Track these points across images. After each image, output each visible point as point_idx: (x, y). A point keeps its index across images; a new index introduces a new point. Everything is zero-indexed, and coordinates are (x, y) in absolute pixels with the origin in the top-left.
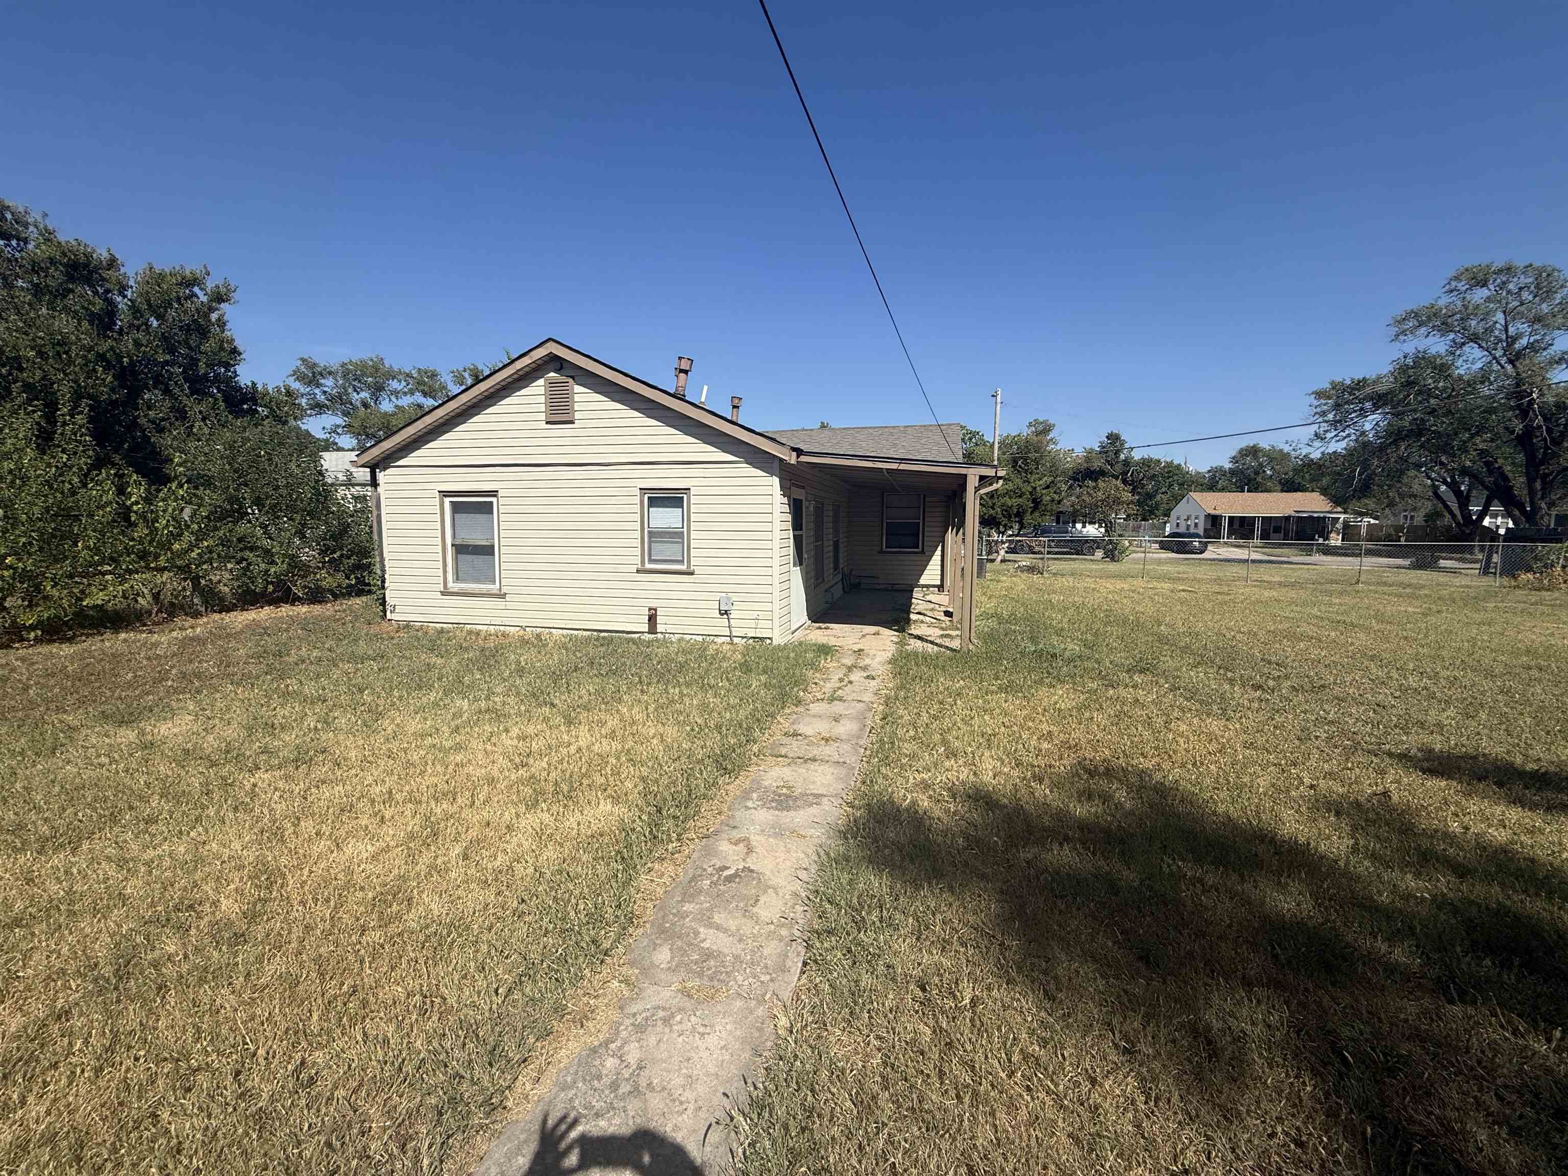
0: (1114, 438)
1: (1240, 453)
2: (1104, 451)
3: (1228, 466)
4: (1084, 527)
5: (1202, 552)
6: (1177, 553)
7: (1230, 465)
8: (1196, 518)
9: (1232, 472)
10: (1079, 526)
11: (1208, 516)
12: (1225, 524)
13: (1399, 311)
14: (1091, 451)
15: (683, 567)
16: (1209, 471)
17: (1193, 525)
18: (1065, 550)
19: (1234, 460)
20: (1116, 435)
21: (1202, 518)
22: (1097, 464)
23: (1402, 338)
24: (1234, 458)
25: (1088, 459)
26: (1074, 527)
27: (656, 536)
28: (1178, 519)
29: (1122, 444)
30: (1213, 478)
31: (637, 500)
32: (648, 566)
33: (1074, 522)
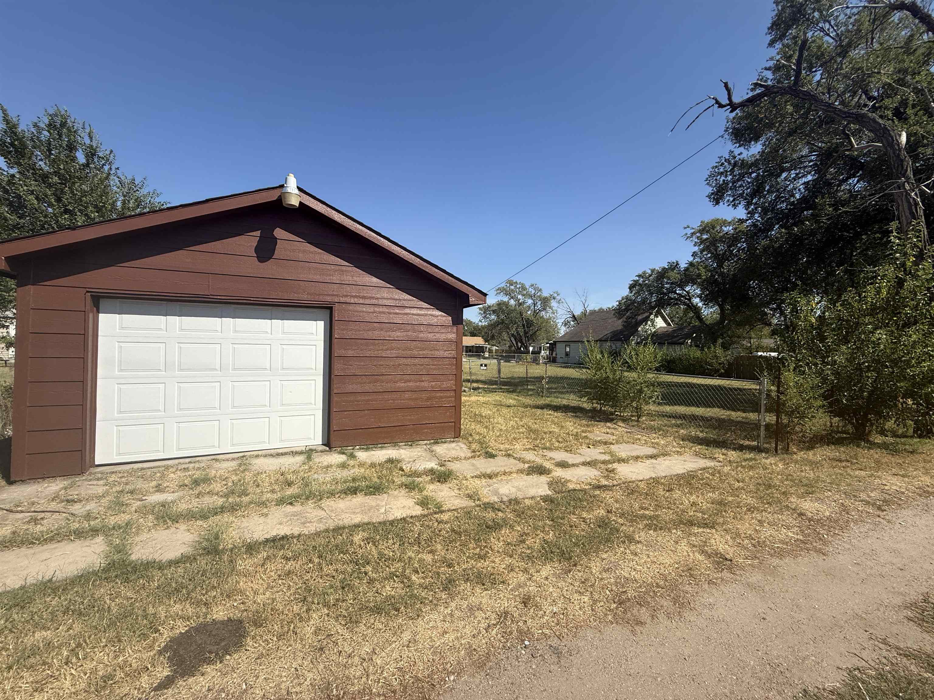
23: (498, 295)
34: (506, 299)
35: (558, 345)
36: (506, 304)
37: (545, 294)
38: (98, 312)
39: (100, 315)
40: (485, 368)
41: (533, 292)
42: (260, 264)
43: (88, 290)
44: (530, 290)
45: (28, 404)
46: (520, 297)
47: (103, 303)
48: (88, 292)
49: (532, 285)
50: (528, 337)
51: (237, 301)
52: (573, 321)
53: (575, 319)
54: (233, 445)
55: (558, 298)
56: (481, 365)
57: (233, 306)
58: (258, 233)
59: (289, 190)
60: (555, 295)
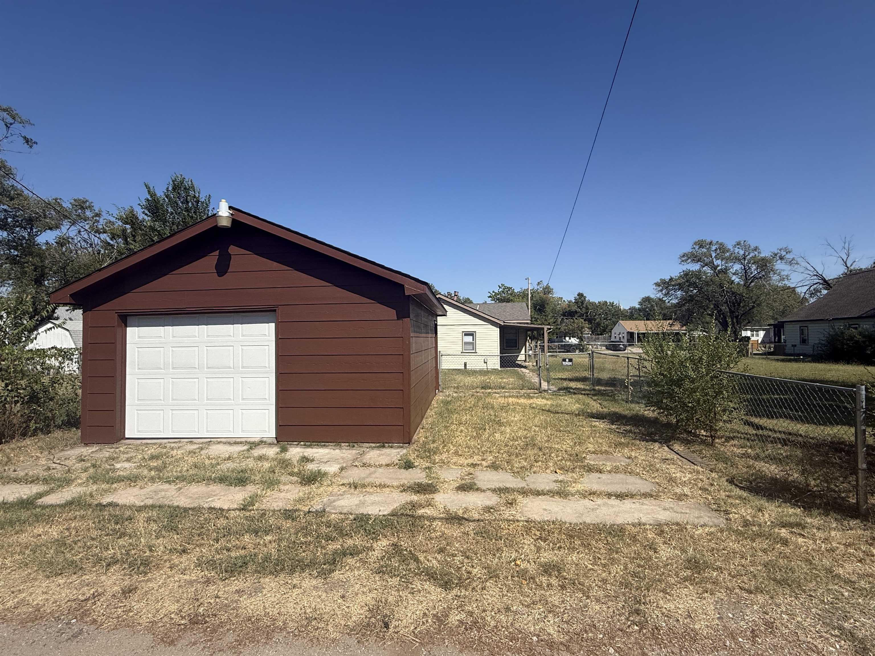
0: (581, 295)
1: (642, 300)
2: (576, 302)
3: (638, 306)
4: (570, 339)
5: (624, 350)
6: (613, 351)
7: (639, 306)
8: (623, 334)
9: (639, 310)
10: (567, 338)
11: (628, 332)
12: (636, 336)
13: (681, 253)
14: (570, 302)
15: (474, 351)
16: (630, 309)
17: (622, 337)
18: (562, 350)
19: (640, 303)
20: (582, 294)
21: (626, 333)
22: (574, 308)
23: (683, 263)
24: (640, 302)
25: (569, 306)
26: (565, 339)
27: (466, 343)
28: (615, 334)
29: (585, 298)
30: (631, 313)
31: (461, 334)
32: (464, 351)
33: (565, 337)
34: (695, 267)
35: (787, 327)
36: (698, 275)
37: (765, 254)
38: (126, 326)
39: (128, 328)
40: (570, 363)
41: (742, 252)
42: (220, 278)
43: (117, 311)
44: (737, 250)
45: (88, 392)
46: (718, 262)
47: (129, 320)
48: (116, 313)
49: (739, 244)
50: (737, 317)
51: (205, 311)
52: (826, 289)
53: (829, 285)
54: (207, 431)
55: (789, 256)
56: (564, 360)
57: (206, 315)
58: (217, 253)
59: (220, 214)
60: (784, 253)
